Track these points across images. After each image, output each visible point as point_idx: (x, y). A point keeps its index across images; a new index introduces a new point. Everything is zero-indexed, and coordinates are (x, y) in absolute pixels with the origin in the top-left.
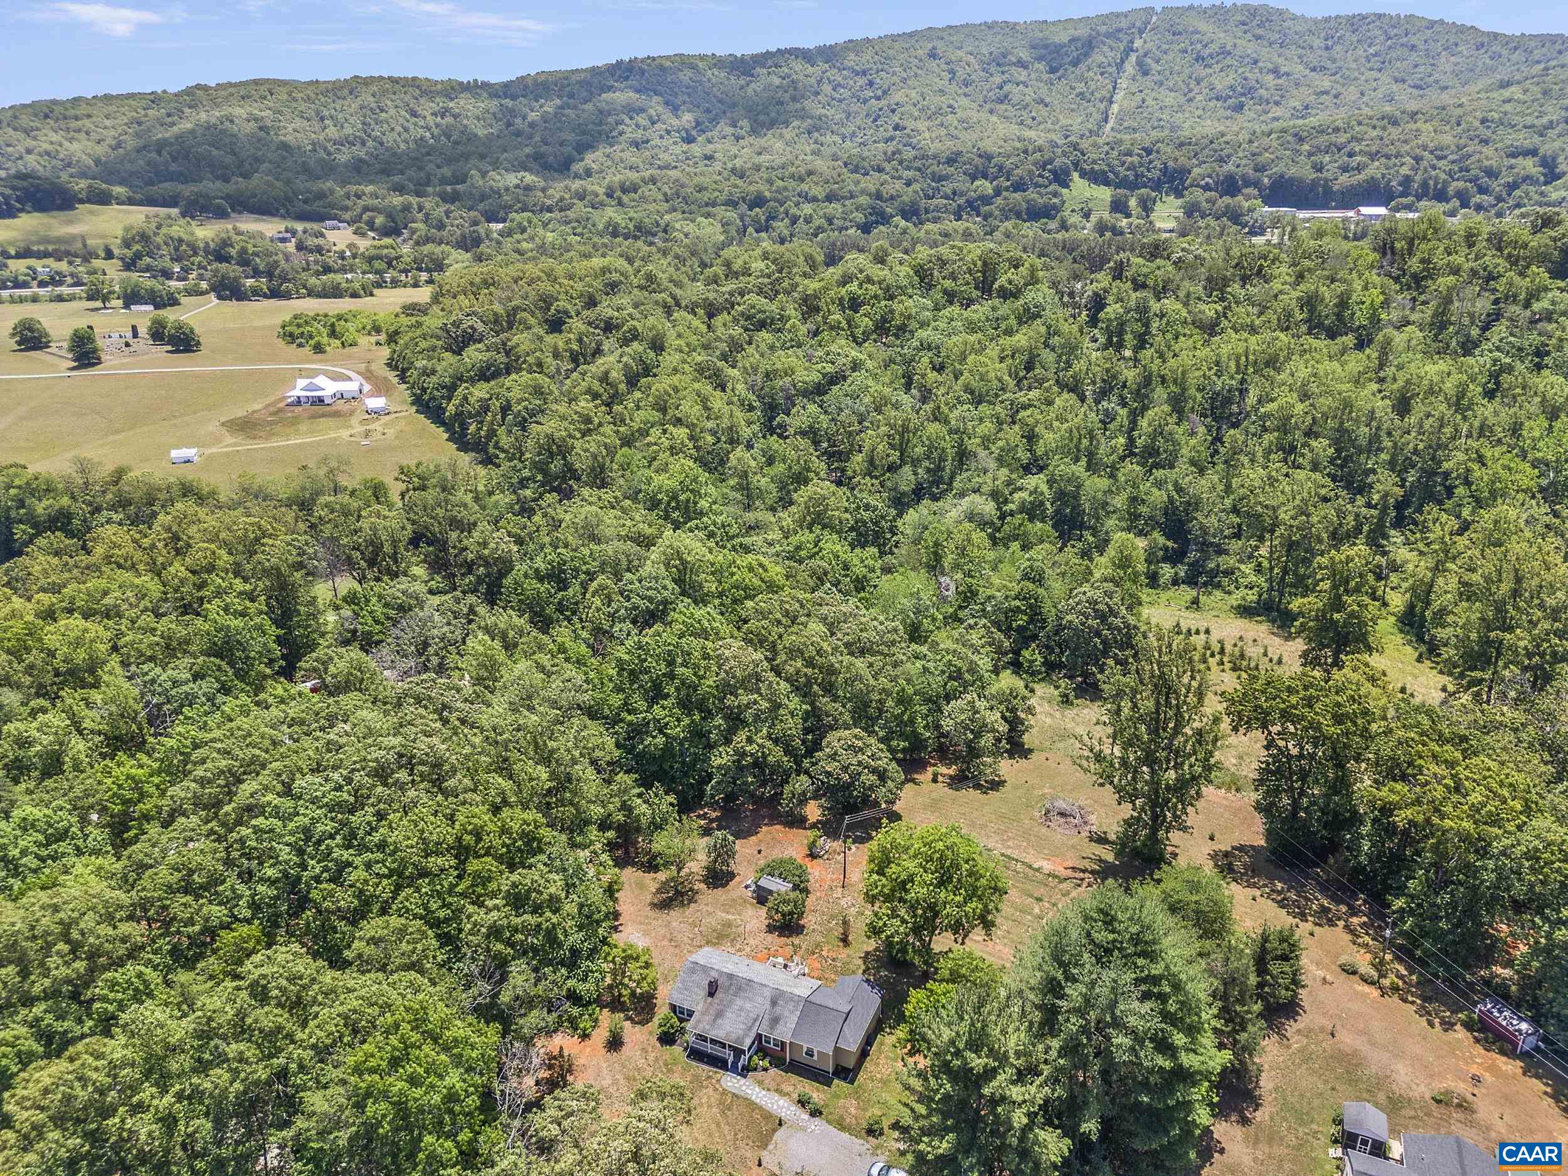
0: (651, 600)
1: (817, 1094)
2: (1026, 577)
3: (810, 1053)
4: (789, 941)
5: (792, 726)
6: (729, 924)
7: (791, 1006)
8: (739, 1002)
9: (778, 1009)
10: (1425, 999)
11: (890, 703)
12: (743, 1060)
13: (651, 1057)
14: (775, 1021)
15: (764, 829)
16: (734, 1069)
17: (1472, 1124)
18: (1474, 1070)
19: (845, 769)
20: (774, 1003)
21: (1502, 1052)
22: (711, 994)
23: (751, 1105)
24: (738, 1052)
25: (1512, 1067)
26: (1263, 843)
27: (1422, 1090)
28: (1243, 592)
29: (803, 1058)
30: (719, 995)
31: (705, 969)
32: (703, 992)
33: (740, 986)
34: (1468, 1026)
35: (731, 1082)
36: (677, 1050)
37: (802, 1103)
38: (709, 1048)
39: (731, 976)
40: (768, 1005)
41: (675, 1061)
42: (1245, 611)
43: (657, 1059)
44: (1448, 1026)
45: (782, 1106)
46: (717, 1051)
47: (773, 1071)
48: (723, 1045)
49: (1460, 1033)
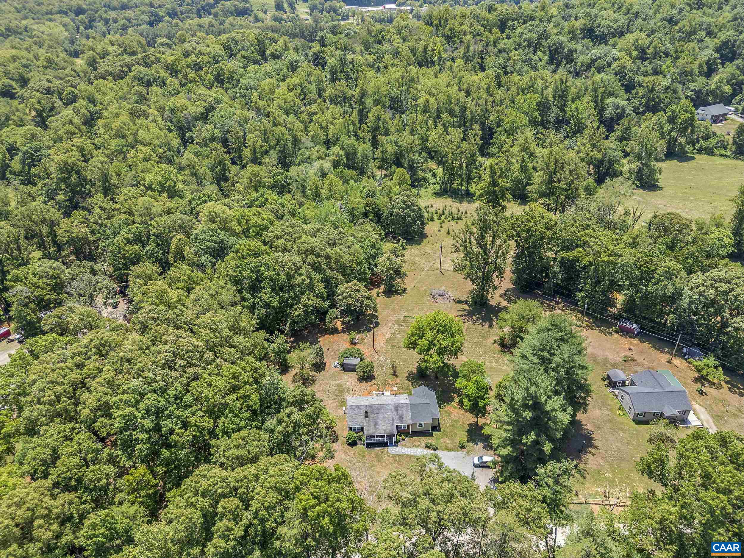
0: (215, 242)
1: (431, 440)
2: (368, 195)
3: (421, 426)
4: (372, 383)
5: (320, 287)
6: (339, 385)
7: (404, 408)
8: (381, 416)
9: (400, 413)
10: (598, 327)
11: (354, 265)
12: (394, 439)
13: (351, 454)
14: (401, 417)
15: (321, 339)
16: (391, 444)
17: (638, 364)
18: (627, 346)
19: (357, 300)
20: (397, 410)
21: (631, 337)
22: (367, 417)
23: (409, 457)
24: (390, 437)
25: (636, 341)
26: (513, 286)
27: (619, 359)
28: (432, 187)
29: (418, 428)
30: (371, 415)
31: (358, 407)
32: (362, 418)
33: (379, 408)
34: (617, 332)
35: (393, 450)
36: (360, 446)
37: (427, 447)
38: (376, 440)
39: (371, 406)
40: (395, 413)
41: (363, 452)
42: (438, 194)
43: (354, 454)
44: (611, 334)
45: (420, 452)
46: (381, 440)
47: (407, 439)
48: (382, 436)
49: (616, 335)
